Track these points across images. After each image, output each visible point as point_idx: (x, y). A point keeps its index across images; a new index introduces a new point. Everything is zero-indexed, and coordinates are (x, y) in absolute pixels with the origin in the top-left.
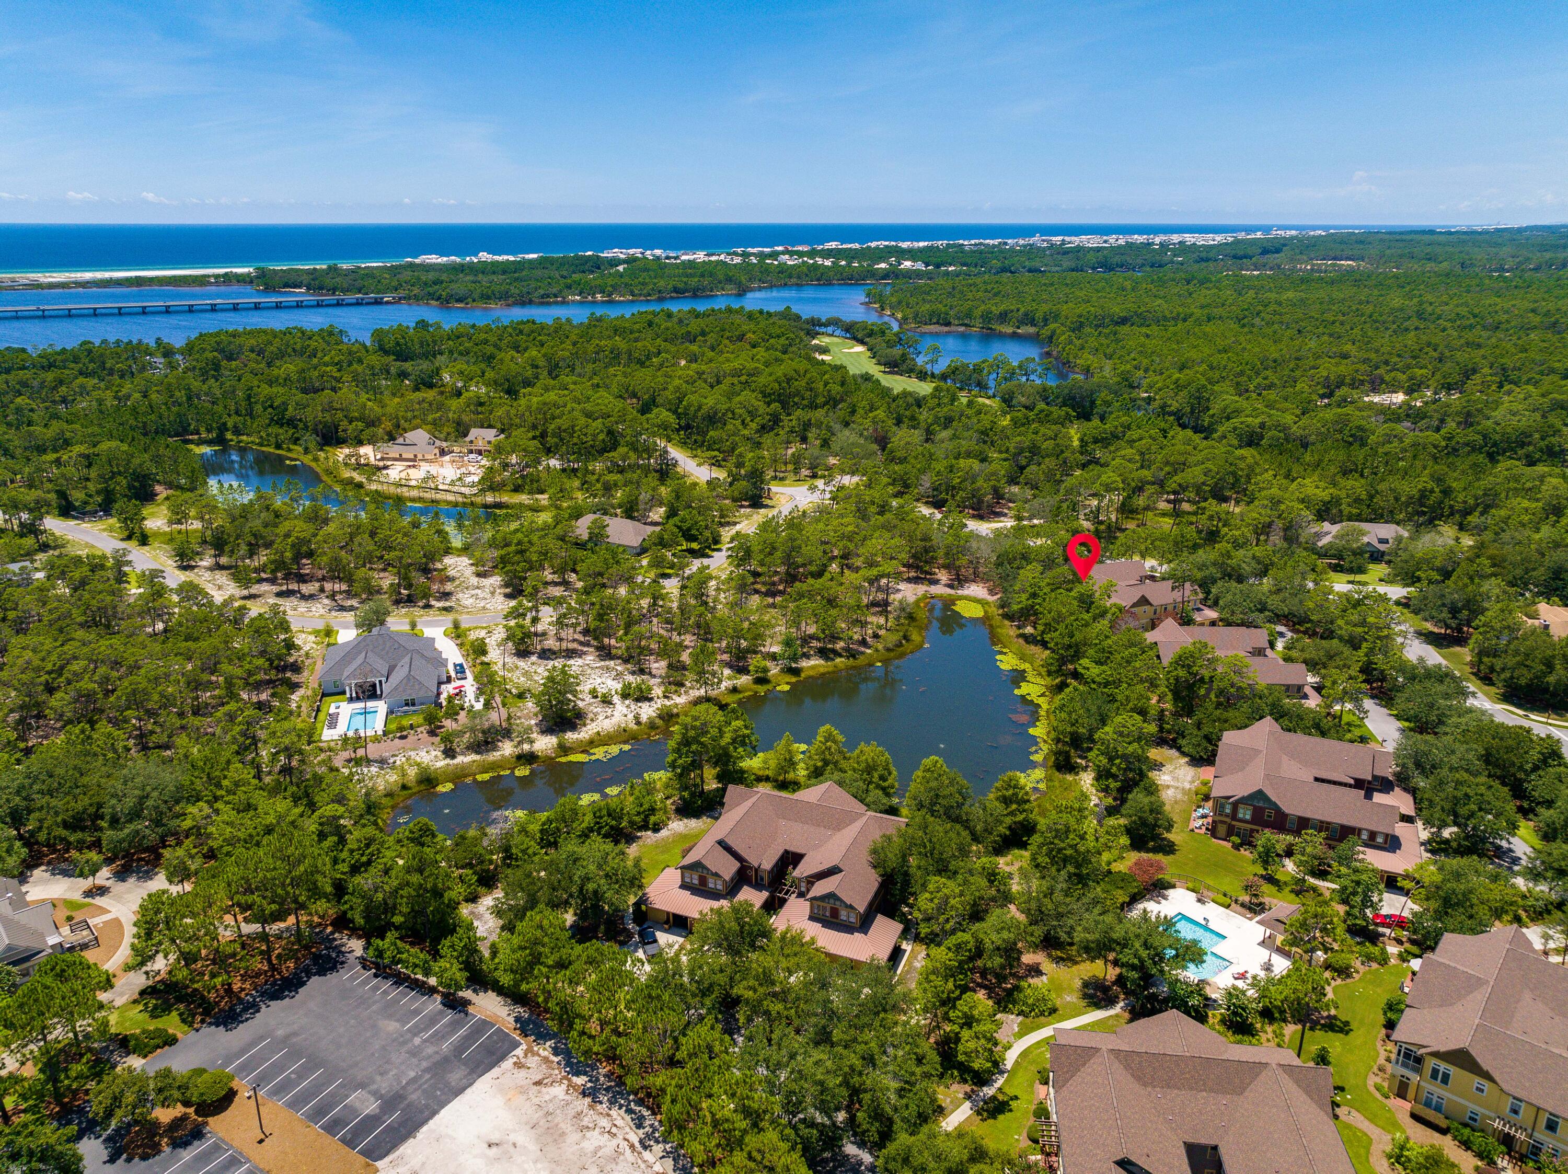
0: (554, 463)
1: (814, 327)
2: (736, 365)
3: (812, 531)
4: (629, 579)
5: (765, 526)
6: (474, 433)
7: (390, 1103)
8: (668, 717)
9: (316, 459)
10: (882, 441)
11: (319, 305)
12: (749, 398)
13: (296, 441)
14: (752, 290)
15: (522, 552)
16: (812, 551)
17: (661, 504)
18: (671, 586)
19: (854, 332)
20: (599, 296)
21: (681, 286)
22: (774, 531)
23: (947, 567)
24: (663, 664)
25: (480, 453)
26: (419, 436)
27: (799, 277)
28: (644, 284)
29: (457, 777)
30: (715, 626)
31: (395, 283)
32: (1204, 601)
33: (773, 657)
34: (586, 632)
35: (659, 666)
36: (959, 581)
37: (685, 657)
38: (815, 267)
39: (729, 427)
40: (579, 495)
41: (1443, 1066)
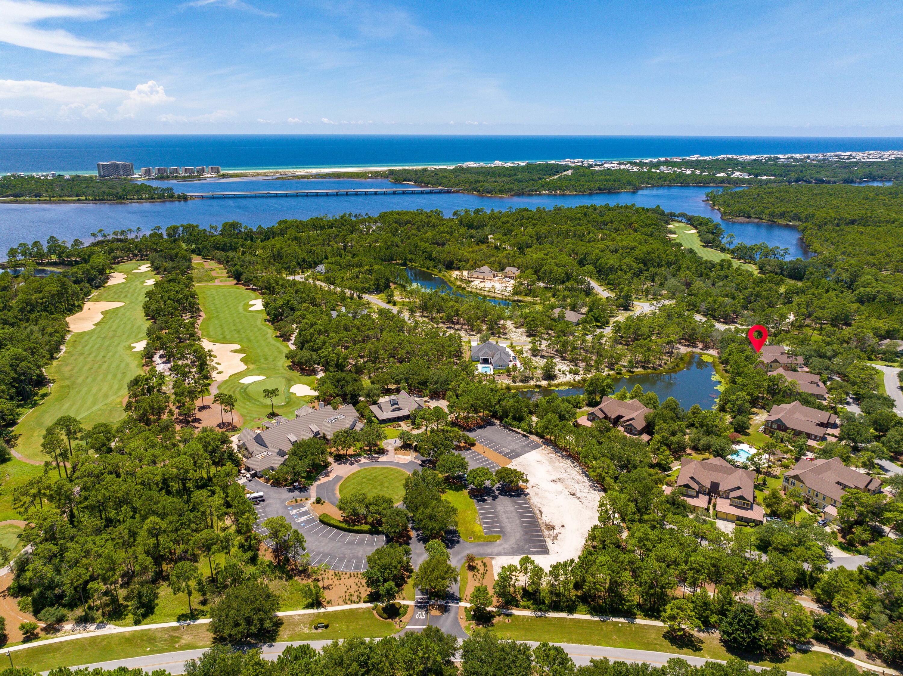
0: (542, 285)
1: (672, 217)
2: (625, 243)
3: (647, 322)
4: (572, 334)
5: (628, 319)
6: (508, 269)
7: (512, 451)
8: (584, 380)
9: (444, 276)
10: (688, 285)
11: (422, 193)
12: (630, 260)
13: (435, 267)
14: (641, 188)
15: (533, 321)
16: (645, 330)
17: (586, 306)
18: (589, 338)
19: (692, 221)
20: (558, 192)
21: (602, 186)
22: (632, 321)
23: (701, 342)
24: (584, 364)
25: (509, 277)
26: (486, 269)
27: (670, 181)
28: (582, 185)
29: (517, 388)
30: (604, 353)
31: (457, 182)
32: (804, 364)
33: (624, 366)
34: (557, 351)
35: (582, 365)
36: (706, 348)
37: (592, 362)
38: (681, 175)
39: (618, 274)
40: (553, 300)
41: (794, 481)
